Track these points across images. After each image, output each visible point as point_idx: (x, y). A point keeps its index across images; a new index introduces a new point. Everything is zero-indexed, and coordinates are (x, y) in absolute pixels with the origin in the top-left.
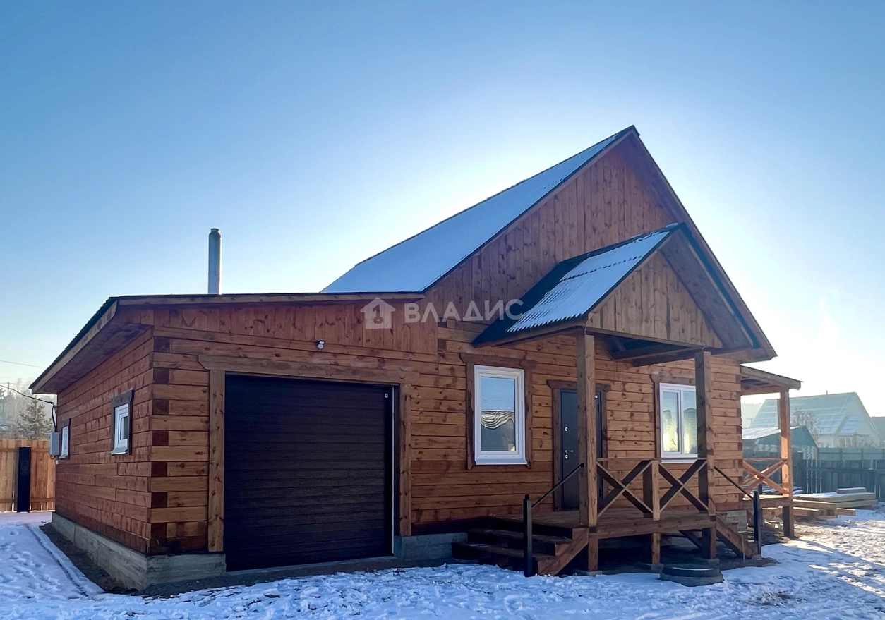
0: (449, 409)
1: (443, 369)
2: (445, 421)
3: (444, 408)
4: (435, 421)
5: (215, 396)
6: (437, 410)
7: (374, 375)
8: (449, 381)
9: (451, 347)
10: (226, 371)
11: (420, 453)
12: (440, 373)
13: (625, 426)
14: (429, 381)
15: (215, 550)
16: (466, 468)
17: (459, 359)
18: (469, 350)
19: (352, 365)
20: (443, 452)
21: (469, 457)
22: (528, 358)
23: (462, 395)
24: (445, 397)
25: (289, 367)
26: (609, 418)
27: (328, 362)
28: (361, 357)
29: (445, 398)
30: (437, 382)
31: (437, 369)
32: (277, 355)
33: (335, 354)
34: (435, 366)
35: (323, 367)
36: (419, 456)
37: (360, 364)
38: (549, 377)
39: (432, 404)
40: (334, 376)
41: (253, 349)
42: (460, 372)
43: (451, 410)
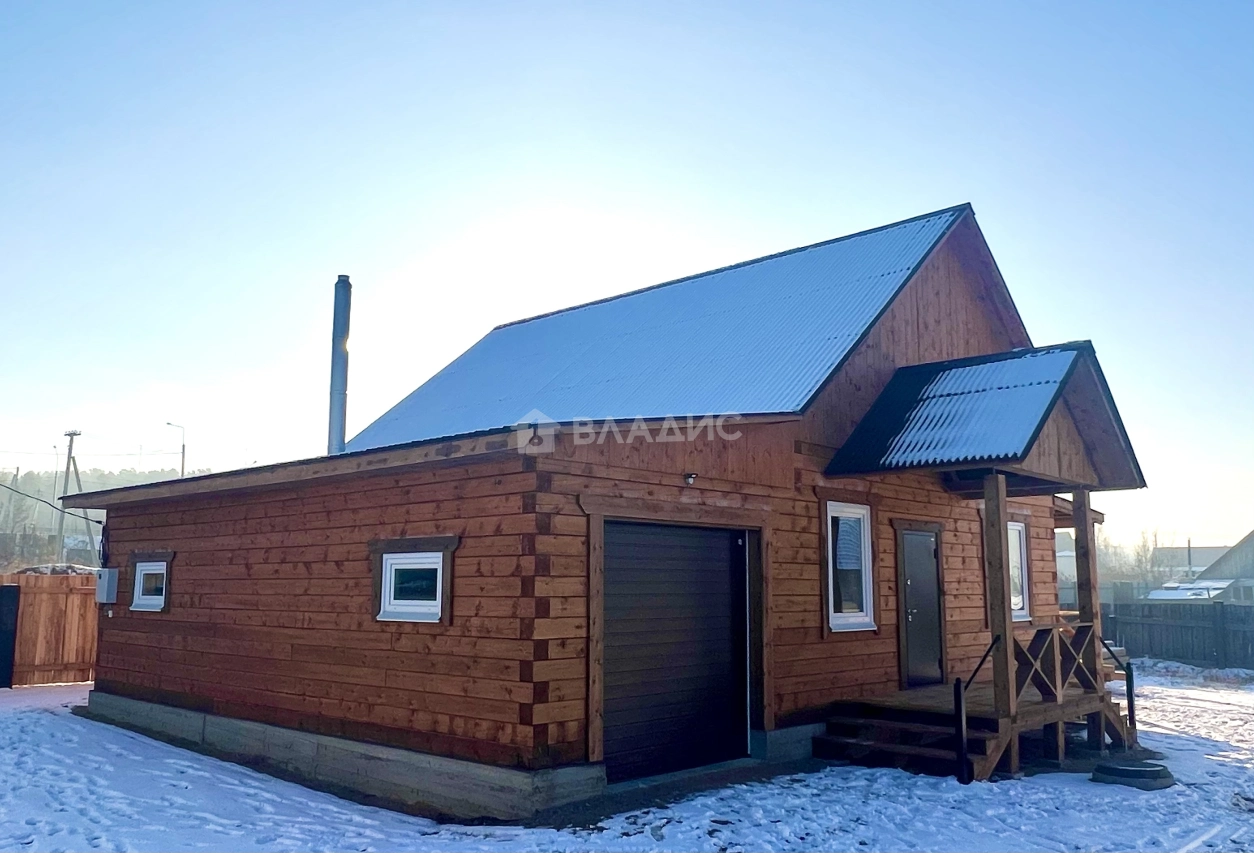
0: (805, 559)
1: (800, 507)
2: (801, 575)
3: (800, 558)
4: (793, 576)
5: (595, 549)
6: (794, 561)
7: (738, 516)
8: (805, 523)
9: (806, 479)
10: (605, 516)
11: (780, 618)
12: (796, 513)
13: (958, 576)
14: (786, 523)
15: (595, 760)
16: (822, 637)
17: (812, 494)
18: (821, 482)
19: (718, 504)
20: (800, 616)
21: (825, 622)
22: (873, 491)
23: (817, 541)
24: (801, 544)
25: (662, 509)
26: (945, 567)
27: (695, 501)
28: (726, 494)
29: (802, 546)
30: (794, 524)
31: (793, 508)
32: (650, 493)
33: (702, 491)
34: (791, 503)
35: (692, 507)
36: (780, 622)
37: (724, 503)
38: (891, 515)
39: (789, 553)
40: (704, 520)
41: (628, 485)
42: (814, 511)
43: (807, 561)
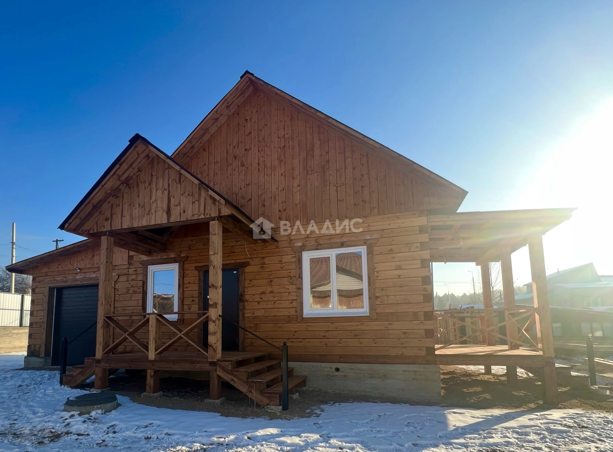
0: (134, 291)
1: (131, 271)
2: (131, 298)
3: (131, 291)
4: (126, 299)
6: (127, 293)
8: (134, 277)
9: (135, 259)
10: (49, 287)
12: (130, 273)
13: (263, 290)
15: (41, 357)
17: (140, 264)
18: (145, 258)
22: (182, 255)
23: (141, 283)
25: (67, 281)
26: (246, 286)
27: (82, 277)
29: (132, 286)
30: (128, 278)
31: (128, 272)
32: (65, 277)
33: (85, 273)
34: (127, 270)
35: (80, 279)
38: (197, 265)
39: (125, 290)
40: (84, 283)
41: (57, 276)
42: (140, 271)
43: (135, 292)
